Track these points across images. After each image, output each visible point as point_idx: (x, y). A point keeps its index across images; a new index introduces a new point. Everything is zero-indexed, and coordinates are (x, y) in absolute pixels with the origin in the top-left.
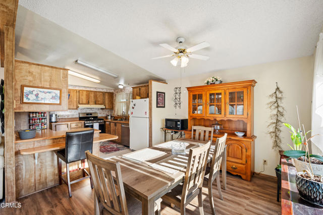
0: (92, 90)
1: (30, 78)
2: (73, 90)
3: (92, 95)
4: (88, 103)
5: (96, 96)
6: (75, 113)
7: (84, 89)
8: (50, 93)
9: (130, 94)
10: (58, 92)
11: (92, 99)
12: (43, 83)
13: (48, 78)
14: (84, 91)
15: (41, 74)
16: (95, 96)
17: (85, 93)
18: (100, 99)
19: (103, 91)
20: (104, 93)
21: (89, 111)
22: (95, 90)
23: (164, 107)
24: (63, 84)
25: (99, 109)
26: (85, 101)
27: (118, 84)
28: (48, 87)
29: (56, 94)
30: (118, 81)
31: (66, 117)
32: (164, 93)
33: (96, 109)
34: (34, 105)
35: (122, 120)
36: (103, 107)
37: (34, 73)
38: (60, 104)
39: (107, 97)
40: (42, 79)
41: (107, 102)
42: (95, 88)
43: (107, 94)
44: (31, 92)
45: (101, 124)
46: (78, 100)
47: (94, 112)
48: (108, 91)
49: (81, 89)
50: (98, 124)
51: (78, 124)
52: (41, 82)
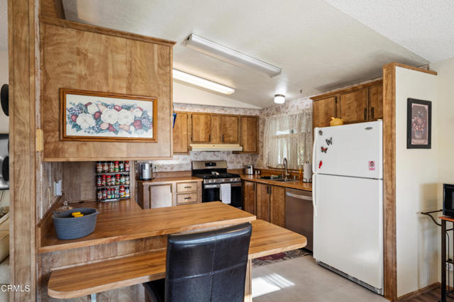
0: (216, 111)
1: (81, 69)
2: (181, 113)
3: (216, 123)
4: (209, 140)
5: (225, 125)
6: (185, 162)
7: (201, 111)
8: (128, 108)
9: (301, 116)
10: (147, 106)
11: (216, 133)
12: (111, 81)
13: (123, 69)
14: (202, 114)
15: (106, 58)
16: (223, 126)
17: (203, 119)
18: (232, 132)
19: (237, 113)
20: (239, 119)
21: (210, 158)
22: (222, 112)
23: (428, 146)
24: (161, 83)
25: (228, 153)
26: (202, 136)
27: (272, 94)
28: (124, 91)
29: (144, 113)
30: (273, 87)
31: (169, 170)
32: (429, 104)
33: (224, 153)
34: (91, 144)
35: (280, 178)
36: (237, 147)
37: (90, 55)
38: (154, 140)
39: (245, 127)
40: (110, 72)
41: (245, 138)
42: (223, 108)
43: (245, 120)
44: (84, 108)
45: (235, 185)
46: (189, 134)
47: (219, 159)
48: (248, 114)
49: (196, 110)
50: (229, 186)
51: (190, 185)
52: (107, 79)
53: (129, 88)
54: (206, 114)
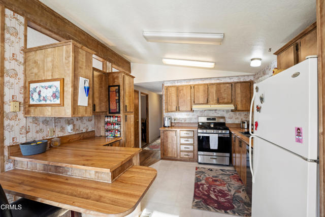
0: (213, 81)
1: (35, 70)
2: (186, 86)
3: (213, 90)
4: (207, 103)
5: (219, 90)
7: (201, 82)
8: (50, 87)
11: (213, 96)
14: (201, 85)
16: (218, 91)
17: (201, 88)
18: (226, 95)
19: (232, 81)
20: (232, 85)
22: (218, 82)
25: (227, 111)
26: (202, 100)
28: (50, 78)
29: (57, 88)
31: (183, 122)
33: (223, 111)
36: (232, 107)
37: (39, 62)
38: (60, 104)
39: (238, 91)
40: (45, 68)
41: (239, 99)
42: (218, 78)
43: (239, 85)
44: (35, 89)
46: (192, 99)
47: (219, 115)
48: (242, 80)
49: (197, 82)
51: (188, 132)
52: (44, 73)
53: (52, 76)
54: (205, 84)
